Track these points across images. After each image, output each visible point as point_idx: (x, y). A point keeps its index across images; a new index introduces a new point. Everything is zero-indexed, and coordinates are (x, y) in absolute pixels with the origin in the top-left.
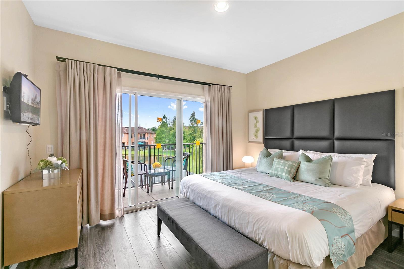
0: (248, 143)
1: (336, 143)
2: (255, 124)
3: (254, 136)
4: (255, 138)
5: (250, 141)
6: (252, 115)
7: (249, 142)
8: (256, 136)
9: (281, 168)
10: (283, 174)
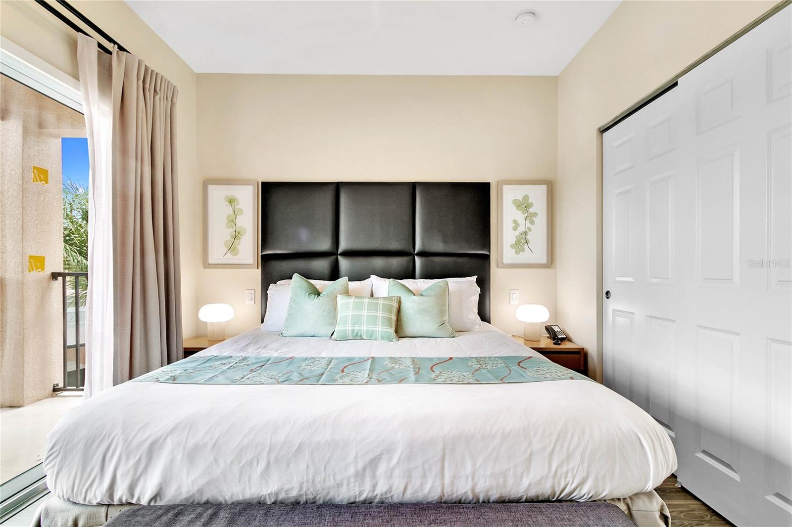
0: (204, 268)
1: (418, 261)
2: (228, 216)
3: (225, 250)
4: (229, 255)
5: (210, 262)
6: (217, 194)
7: (207, 265)
8: (232, 248)
9: (367, 315)
10: (374, 329)
